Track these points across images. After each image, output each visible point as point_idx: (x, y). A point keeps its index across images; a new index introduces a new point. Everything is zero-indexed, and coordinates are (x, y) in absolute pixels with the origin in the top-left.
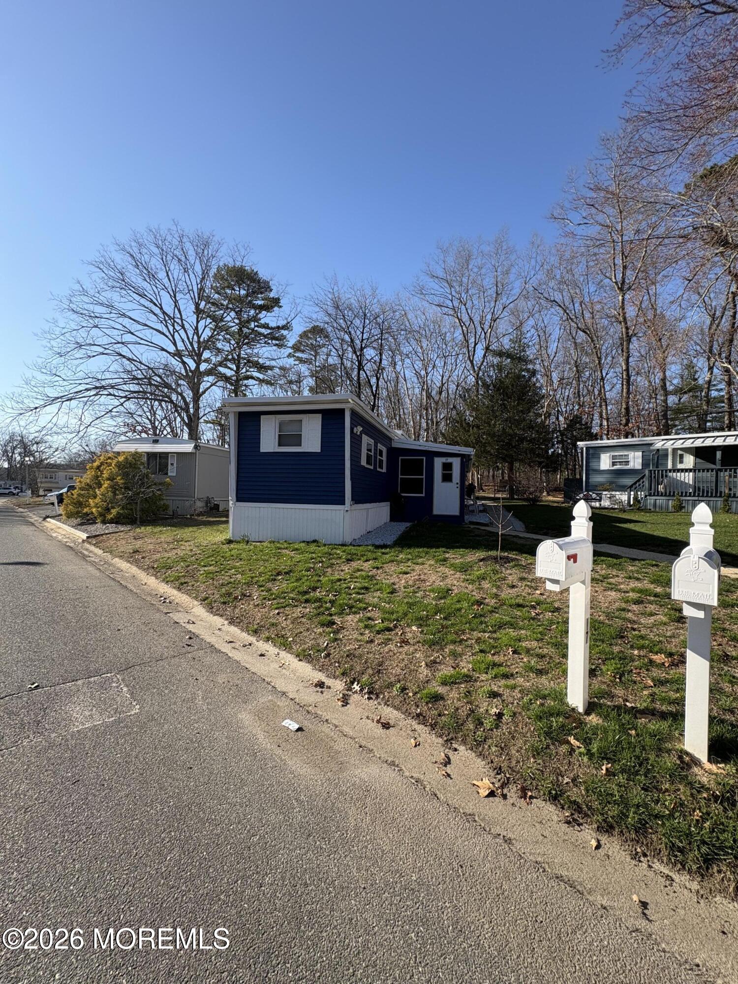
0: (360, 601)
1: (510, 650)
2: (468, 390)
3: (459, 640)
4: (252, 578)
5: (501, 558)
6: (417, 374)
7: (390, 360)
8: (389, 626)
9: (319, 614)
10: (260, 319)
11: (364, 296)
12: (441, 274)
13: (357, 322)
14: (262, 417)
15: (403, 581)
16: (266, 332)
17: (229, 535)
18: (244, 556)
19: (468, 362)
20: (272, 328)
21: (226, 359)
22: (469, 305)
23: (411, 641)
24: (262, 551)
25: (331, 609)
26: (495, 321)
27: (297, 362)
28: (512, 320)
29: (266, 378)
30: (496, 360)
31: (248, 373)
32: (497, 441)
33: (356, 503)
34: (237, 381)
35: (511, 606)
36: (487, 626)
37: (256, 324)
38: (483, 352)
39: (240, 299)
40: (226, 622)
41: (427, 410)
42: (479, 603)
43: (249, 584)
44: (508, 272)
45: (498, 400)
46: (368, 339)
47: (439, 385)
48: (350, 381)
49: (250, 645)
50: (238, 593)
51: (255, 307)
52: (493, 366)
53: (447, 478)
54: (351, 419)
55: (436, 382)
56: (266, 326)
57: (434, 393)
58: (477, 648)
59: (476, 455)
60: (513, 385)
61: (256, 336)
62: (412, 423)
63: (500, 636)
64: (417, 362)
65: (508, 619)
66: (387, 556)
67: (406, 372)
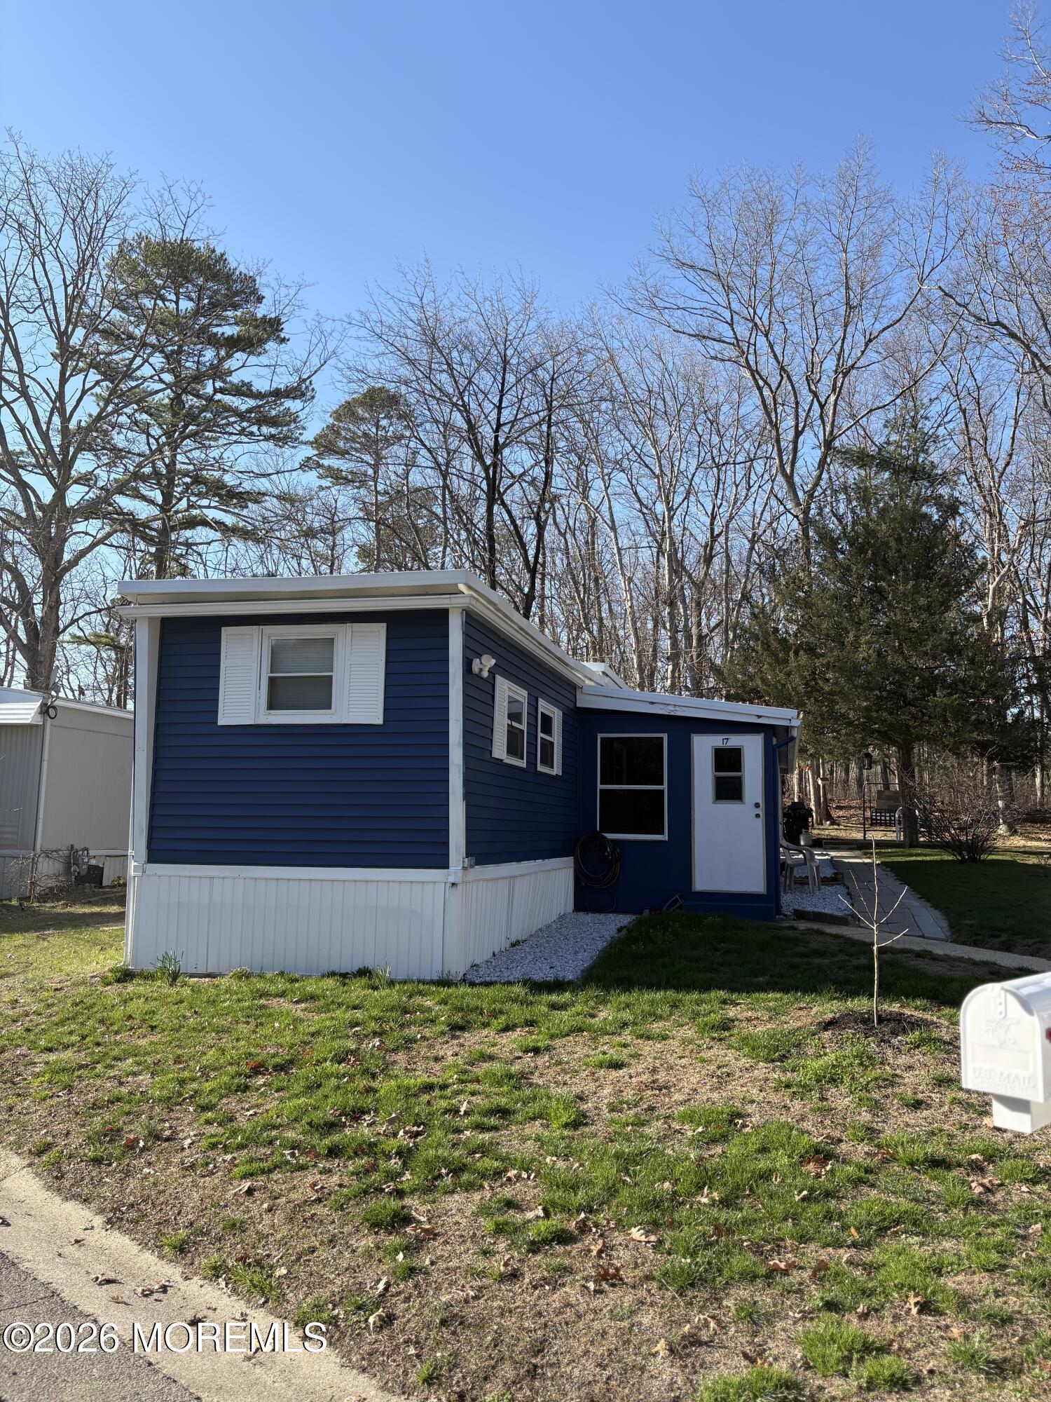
0: (483, 1149)
1: (912, 1300)
2: (780, 554)
3: (763, 1270)
4: (182, 1082)
5: (881, 1020)
6: (645, 510)
7: (574, 475)
8: (565, 1225)
9: (366, 1192)
10: (230, 373)
11: (502, 313)
12: (702, 258)
13: (485, 380)
14: (226, 632)
15: (607, 1090)
16: (243, 404)
17: (122, 957)
18: (162, 1016)
19: (780, 478)
20: (259, 395)
21: (137, 476)
22: (777, 332)
23: (628, 1275)
24: (213, 1002)
25: (401, 1174)
26: (845, 374)
27: (326, 483)
28: (890, 373)
29: (241, 524)
30: (854, 475)
31: (195, 512)
32: (863, 687)
33: (480, 862)
34: (164, 532)
35: (912, 1164)
36: (845, 1228)
37: (219, 384)
38: (818, 454)
39: (177, 323)
40: (98, 1221)
41: (672, 604)
42: (822, 1155)
43: (169, 1102)
44: (873, 253)
45: (861, 577)
46: (513, 423)
47: (703, 538)
48: (467, 530)
49: (164, 1289)
50: (136, 1130)
51: (214, 341)
52: (845, 489)
53: (729, 790)
54: (466, 635)
55: (696, 532)
56: (243, 390)
57: (690, 560)
58: (816, 1296)
59: (807, 725)
60: (899, 540)
61: (217, 414)
62: (632, 639)
63: (882, 1258)
64: (644, 481)
65: (904, 1204)
66: (564, 1015)
67: (616, 507)
